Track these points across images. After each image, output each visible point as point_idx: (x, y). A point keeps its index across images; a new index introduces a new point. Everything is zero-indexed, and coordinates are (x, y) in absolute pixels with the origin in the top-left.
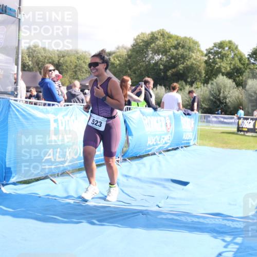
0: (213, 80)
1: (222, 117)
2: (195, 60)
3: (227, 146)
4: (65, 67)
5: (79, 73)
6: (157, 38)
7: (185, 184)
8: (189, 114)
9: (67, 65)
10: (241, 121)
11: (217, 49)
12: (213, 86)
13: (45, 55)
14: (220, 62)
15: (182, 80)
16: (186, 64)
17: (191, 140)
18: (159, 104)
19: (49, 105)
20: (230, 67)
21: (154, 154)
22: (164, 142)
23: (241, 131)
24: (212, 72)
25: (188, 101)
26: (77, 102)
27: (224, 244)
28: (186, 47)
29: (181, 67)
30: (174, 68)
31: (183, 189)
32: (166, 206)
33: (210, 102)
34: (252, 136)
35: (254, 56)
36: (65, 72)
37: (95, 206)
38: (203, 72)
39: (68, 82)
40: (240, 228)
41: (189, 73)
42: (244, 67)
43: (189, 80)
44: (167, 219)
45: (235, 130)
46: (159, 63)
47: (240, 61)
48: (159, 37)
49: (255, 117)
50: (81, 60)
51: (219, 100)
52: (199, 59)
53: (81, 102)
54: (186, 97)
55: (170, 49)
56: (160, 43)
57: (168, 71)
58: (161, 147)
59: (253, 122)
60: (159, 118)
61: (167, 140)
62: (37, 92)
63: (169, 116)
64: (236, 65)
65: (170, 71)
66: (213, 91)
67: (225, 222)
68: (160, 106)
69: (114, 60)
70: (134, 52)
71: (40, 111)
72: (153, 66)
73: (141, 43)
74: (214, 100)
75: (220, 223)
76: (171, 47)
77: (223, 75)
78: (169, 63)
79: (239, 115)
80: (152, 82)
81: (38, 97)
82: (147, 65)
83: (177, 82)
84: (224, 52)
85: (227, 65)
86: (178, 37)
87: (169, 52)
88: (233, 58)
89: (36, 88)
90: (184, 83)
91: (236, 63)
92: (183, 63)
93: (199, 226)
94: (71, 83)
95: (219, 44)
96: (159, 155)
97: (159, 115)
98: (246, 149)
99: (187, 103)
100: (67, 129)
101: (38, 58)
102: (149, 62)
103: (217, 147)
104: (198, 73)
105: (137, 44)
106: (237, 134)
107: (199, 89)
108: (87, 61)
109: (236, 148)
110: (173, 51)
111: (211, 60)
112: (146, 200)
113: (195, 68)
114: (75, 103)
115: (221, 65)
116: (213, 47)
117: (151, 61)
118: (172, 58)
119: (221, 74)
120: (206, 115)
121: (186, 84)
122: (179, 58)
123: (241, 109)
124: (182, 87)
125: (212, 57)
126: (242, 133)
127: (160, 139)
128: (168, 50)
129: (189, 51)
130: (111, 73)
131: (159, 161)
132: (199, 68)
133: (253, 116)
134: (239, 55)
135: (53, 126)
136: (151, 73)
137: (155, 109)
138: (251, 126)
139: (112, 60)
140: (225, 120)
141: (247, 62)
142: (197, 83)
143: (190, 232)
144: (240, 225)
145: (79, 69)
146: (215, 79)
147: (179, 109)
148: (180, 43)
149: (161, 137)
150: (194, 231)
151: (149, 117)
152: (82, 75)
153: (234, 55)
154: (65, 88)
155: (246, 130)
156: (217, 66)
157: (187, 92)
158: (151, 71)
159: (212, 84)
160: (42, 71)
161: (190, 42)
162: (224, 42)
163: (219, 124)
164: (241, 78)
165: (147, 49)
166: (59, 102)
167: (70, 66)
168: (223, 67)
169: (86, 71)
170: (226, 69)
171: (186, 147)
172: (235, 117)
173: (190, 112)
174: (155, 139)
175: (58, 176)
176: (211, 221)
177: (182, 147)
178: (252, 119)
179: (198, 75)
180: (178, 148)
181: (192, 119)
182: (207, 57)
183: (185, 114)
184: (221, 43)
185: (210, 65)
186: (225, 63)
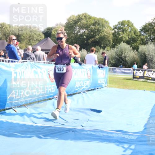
0: (117, 45)
1: (123, 69)
2: (106, 32)
3: (126, 88)
4: (22, 37)
5: (32, 41)
6: (82, 19)
7: (99, 112)
8: (102, 67)
9: (24, 35)
10: (135, 72)
11: (120, 26)
12: (118, 49)
13: (10, 29)
14: (122, 34)
15: (98, 46)
16: (101, 35)
17: (103, 83)
18: (83, 61)
19: (12, 62)
20: (128, 37)
21: (80, 93)
22: (86, 85)
23: (135, 78)
24: (117, 41)
25: (102, 59)
26: (30, 60)
27: (124, 149)
28: (101, 24)
29: (97, 37)
30: (93, 38)
31: (98, 115)
32: (87, 126)
33: (116, 59)
34: (142, 81)
35: (144, 30)
36: (23, 40)
37: (42, 126)
38: (111, 40)
39: (24, 46)
40: (134, 139)
41: (102, 41)
42: (137, 37)
43: (102, 45)
44: (87, 134)
45: (131, 76)
46: (83, 34)
47: (135, 33)
48: (83, 18)
49: (144, 69)
50: (33, 32)
51: (121, 58)
52: (109, 32)
53: (33, 59)
54: (101, 56)
55: (90, 26)
56: (84, 21)
57: (89, 40)
58: (84, 88)
59: (142, 72)
60: (83, 69)
61: (88, 84)
62: (4, 53)
63: (89, 69)
64: (132, 36)
65: (90, 40)
66: (118, 52)
67: (125, 136)
68: (83, 62)
69: (55, 32)
70: (67, 27)
71: (5, 66)
72: (80, 37)
73: (72, 21)
74: (118, 58)
75: (121, 136)
76: (91, 24)
77: (124, 42)
78: (89, 34)
79: (134, 68)
80: (79, 47)
81: (5, 57)
82: (75, 36)
83: (95, 47)
84: (124, 28)
85: (126, 36)
86: (95, 18)
87: (90, 27)
88: (130, 32)
89: (4, 50)
90: (99, 47)
91: (132, 35)
92: (98, 35)
93: (108, 138)
94: (26, 48)
95: (121, 22)
96: (83, 94)
97: (83, 68)
98: (138, 90)
99: (101, 60)
100: (22, 77)
101: (5, 31)
102: (77, 34)
103: (120, 88)
104: (108, 41)
105: (69, 22)
106: (132, 80)
107: (109, 51)
108: (37, 33)
109: (132, 89)
110: (92, 27)
111: (116, 33)
112: (74, 123)
113: (106, 38)
114: (29, 61)
115: (122, 36)
116: (118, 24)
117: (78, 33)
118: (92, 31)
119: (123, 42)
120: (113, 68)
121: (101, 48)
122: (96, 32)
123: (135, 64)
124: (98, 50)
125: (117, 31)
126: (136, 79)
127: (84, 83)
128: (89, 26)
129: (102, 27)
130: (53, 41)
131: (83, 98)
132: (108, 38)
133: (143, 68)
134: (134, 30)
135: (14, 75)
136: (78, 41)
137: (80, 64)
138: (141, 75)
139: (53, 32)
140: (125, 71)
141: (139, 34)
143: (102, 142)
144: (134, 138)
145: (32, 39)
146: (119, 45)
147: (96, 64)
148: (97, 22)
150: (105, 142)
151: (76, 70)
152: (34, 42)
153: (131, 30)
154: (23, 50)
155: (138, 77)
156: (120, 37)
157: (101, 53)
158: (78, 40)
159: (117, 48)
160: (8, 39)
161: (103, 21)
162: (125, 21)
163: (122, 74)
164: (135, 44)
165: (75, 25)
166: (18, 60)
167: (26, 36)
168: (124, 37)
169: (36, 39)
170: (126, 38)
171: (100, 88)
172: (131, 69)
173: (103, 66)
174: (80, 83)
175: (18, 107)
176: (115, 135)
177: (98, 88)
178: (142, 70)
179: (108, 42)
180: (95, 89)
181: (104, 71)
182: (114, 30)
183: (99, 67)
184: (123, 22)
185: (116, 36)
186: (125, 35)
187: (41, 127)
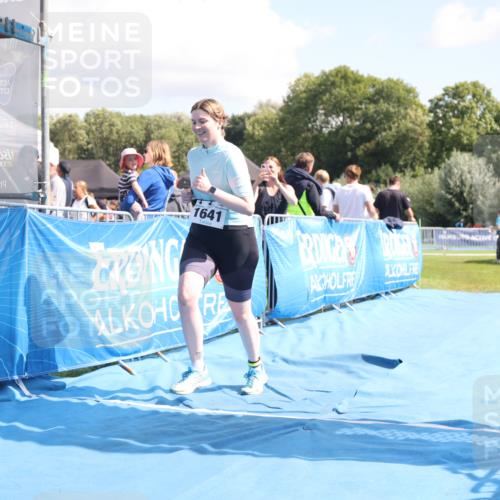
1: (463, 232)
3: (477, 288)
6: (333, 84)
7: (391, 364)
8: (397, 227)
11: (451, 100)
14: (459, 125)
15: (385, 164)
20: (478, 133)
21: (332, 308)
24: (442, 145)
27: (473, 483)
30: (369, 140)
31: (387, 375)
32: (352, 410)
38: (427, 145)
43: (401, 163)
44: (354, 437)
45: (493, 255)
48: (338, 80)
51: (460, 196)
56: (341, 91)
57: (358, 146)
61: (354, 281)
64: (489, 128)
65: (362, 147)
70: (289, 113)
73: (301, 93)
74: (450, 197)
75: (463, 439)
76: (364, 99)
82: (314, 137)
84: (462, 104)
85: (471, 129)
86: (375, 80)
88: (483, 116)
90: (390, 169)
91: (487, 125)
93: (421, 449)
95: (453, 89)
96: (343, 310)
102: (320, 130)
103: (459, 290)
104: (418, 149)
105: (294, 98)
106: (496, 263)
107: (420, 178)
109: (495, 291)
111: (440, 122)
112: (312, 401)
115: (460, 131)
116: (444, 95)
117: (324, 129)
118: (364, 122)
120: (433, 228)
121: (395, 171)
122: (379, 120)
125: (441, 115)
127: (341, 280)
131: (341, 323)
132: (418, 138)
134: (494, 109)
142: (417, 168)
148: (382, 91)
149: (341, 275)
151: (315, 236)
153: (485, 109)
156: (452, 132)
161: (398, 90)
165: (315, 105)
168: (466, 134)
171: (394, 292)
174: (331, 278)
176: (444, 437)
177: (387, 293)
179: (418, 152)
180: (377, 296)
182: (432, 115)
183: (389, 227)
184: (457, 87)
185: (440, 132)
186: (467, 126)
187: (206, 418)
